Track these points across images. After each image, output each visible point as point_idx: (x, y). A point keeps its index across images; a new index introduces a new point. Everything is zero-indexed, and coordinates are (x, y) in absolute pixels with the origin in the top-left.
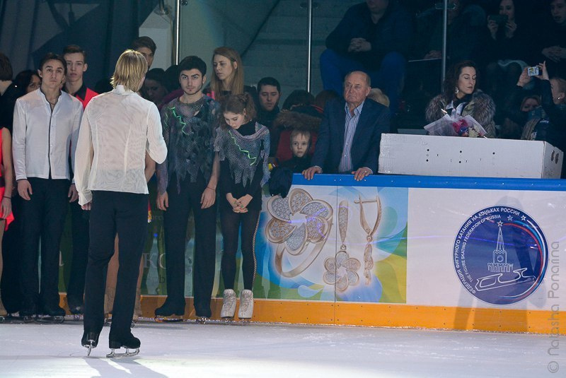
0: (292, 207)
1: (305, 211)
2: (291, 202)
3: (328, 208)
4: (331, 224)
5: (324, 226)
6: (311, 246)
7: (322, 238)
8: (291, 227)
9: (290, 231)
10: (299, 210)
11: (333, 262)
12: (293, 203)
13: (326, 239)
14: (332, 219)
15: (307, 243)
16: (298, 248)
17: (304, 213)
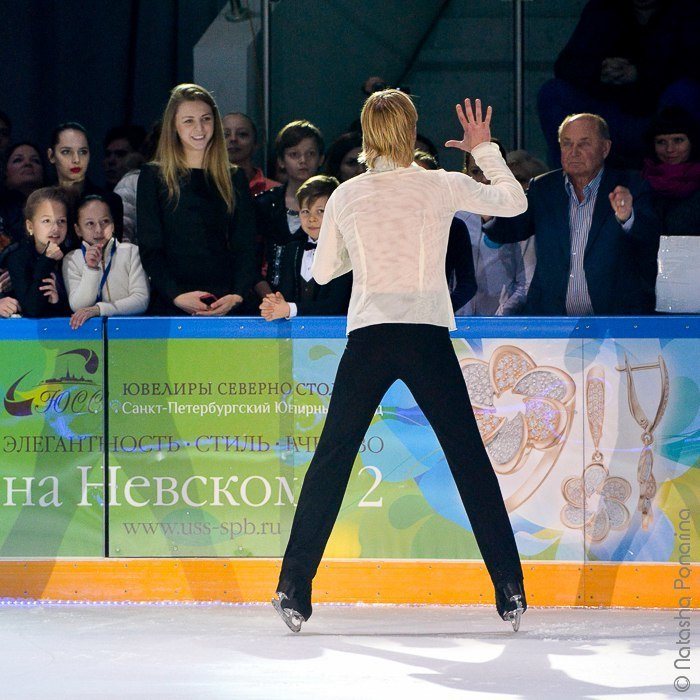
0: (497, 381)
1: (522, 388)
2: (494, 373)
3: (566, 382)
4: (572, 413)
5: (558, 418)
6: (537, 455)
7: (555, 441)
8: (495, 421)
9: (494, 428)
10: (509, 386)
11: (577, 485)
12: (499, 375)
13: (564, 442)
14: (573, 405)
15: (527, 450)
16: (510, 460)
17: (519, 392)
